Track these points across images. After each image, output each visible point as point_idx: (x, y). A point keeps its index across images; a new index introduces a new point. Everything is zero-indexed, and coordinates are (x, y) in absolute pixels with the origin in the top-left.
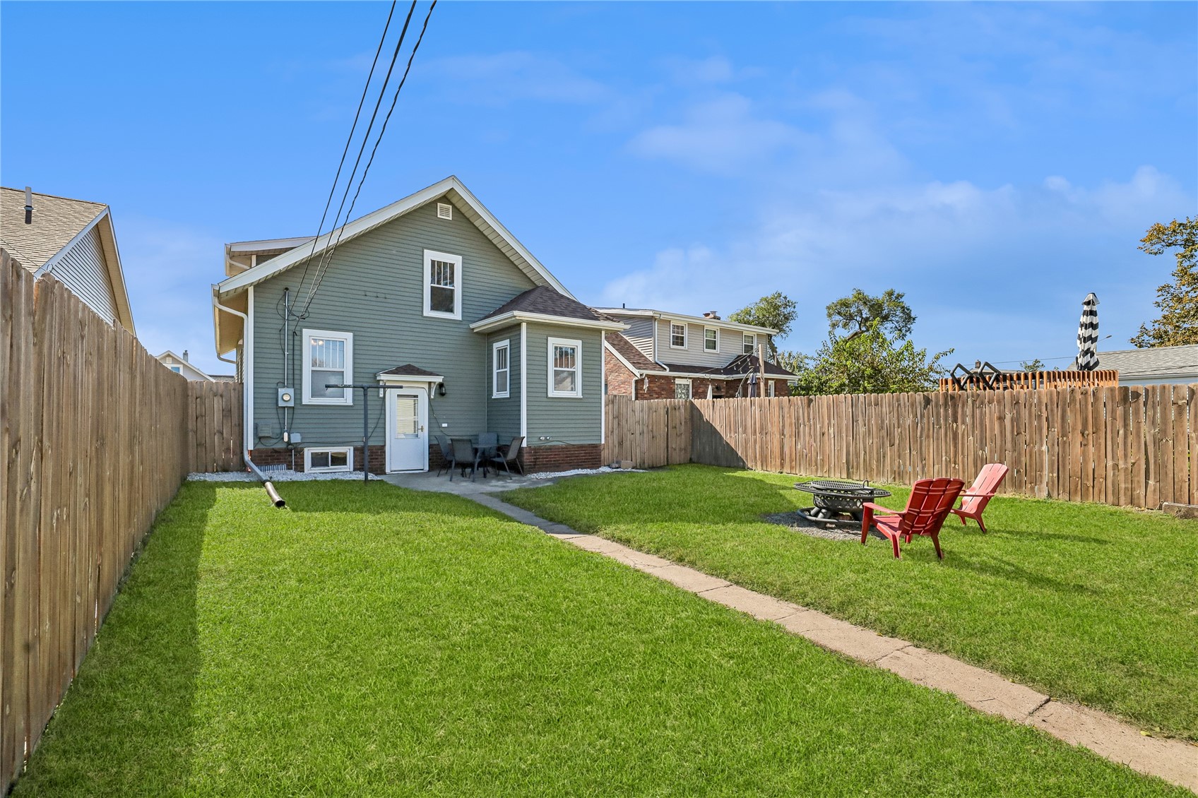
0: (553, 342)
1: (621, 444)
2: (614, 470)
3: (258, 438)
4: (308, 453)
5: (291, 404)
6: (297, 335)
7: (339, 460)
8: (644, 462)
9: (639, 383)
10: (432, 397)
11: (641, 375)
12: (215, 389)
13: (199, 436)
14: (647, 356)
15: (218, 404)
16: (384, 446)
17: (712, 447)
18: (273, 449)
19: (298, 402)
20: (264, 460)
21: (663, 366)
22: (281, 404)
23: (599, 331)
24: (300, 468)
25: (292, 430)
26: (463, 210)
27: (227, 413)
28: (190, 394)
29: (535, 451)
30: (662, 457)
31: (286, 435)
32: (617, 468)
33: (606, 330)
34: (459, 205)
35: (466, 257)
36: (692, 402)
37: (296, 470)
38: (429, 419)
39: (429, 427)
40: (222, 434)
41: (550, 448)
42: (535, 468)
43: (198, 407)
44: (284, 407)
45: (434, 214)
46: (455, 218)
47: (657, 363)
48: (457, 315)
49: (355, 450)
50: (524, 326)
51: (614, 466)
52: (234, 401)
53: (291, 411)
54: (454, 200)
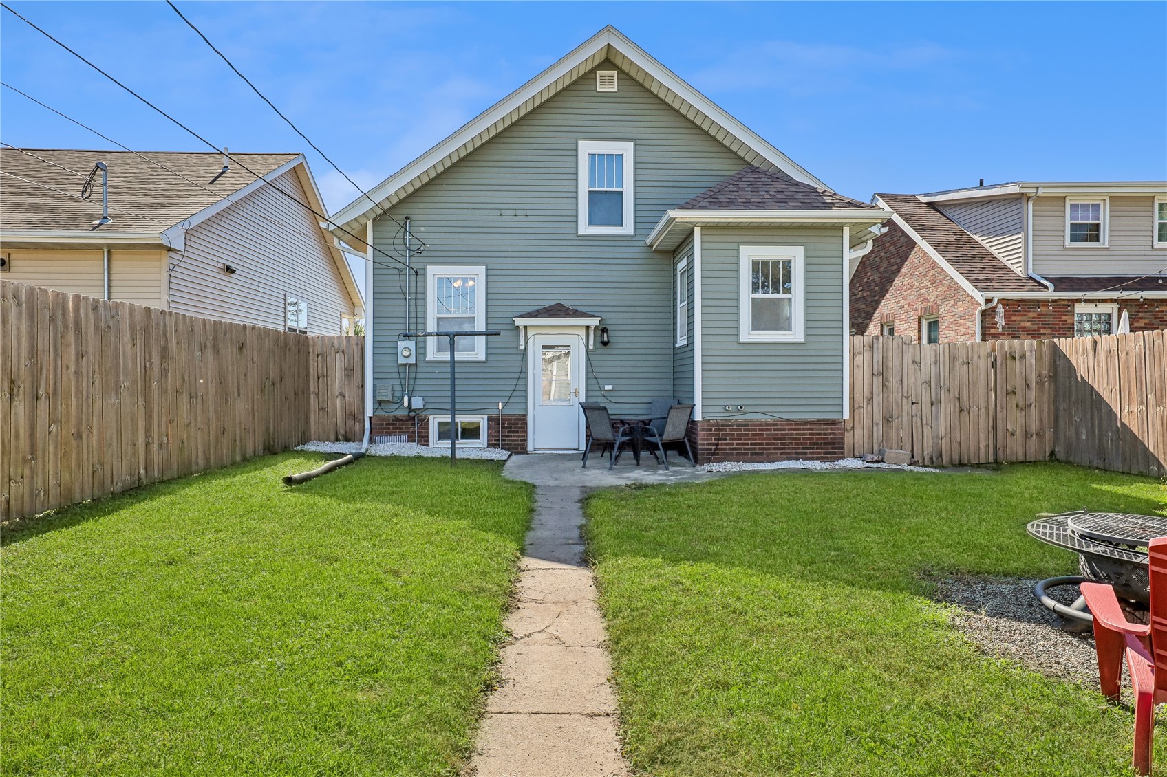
0: (749, 254)
1: (889, 419)
2: (868, 465)
3: (379, 403)
4: (434, 421)
5: (412, 360)
6: (418, 274)
7: (471, 432)
8: (941, 455)
9: (987, 314)
10: (591, 348)
11: (988, 301)
12: (336, 344)
13: (321, 400)
14: (1013, 267)
15: (339, 362)
16: (525, 416)
17: (1093, 431)
18: (395, 416)
19: (420, 357)
20: (385, 429)
21: (1044, 282)
22: (401, 361)
23: (838, 228)
24: (424, 441)
25: (415, 393)
26: (633, 73)
27: (349, 372)
28: (311, 351)
29: (719, 427)
30: (983, 444)
31: (406, 398)
32: (877, 462)
33: (852, 225)
34: (626, 68)
35: (639, 142)
36: (1055, 345)
37: (419, 443)
38: (587, 379)
39: (587, 391)
40: (344, 396)
41: (745, 424)
42: (716, 454)
43: (320, 365)
44: (405, 365)
45: (593, 87)
46: (621, 88)
47: (1031, 278)
48: (628, 228)
49: (489, 419)
50: (697, 231)
51: (869, 457)
52: (357, 358)
53: (413, 369)
54: (618, 62)
